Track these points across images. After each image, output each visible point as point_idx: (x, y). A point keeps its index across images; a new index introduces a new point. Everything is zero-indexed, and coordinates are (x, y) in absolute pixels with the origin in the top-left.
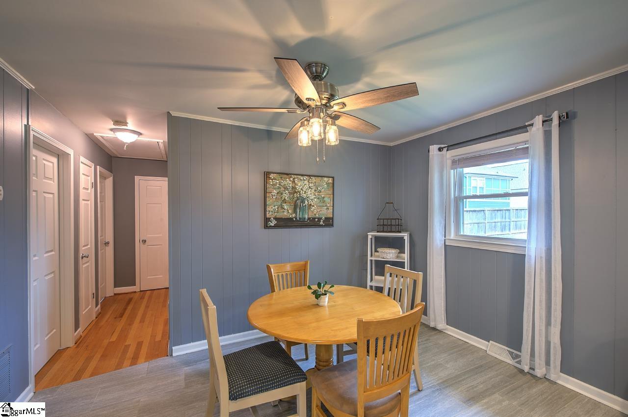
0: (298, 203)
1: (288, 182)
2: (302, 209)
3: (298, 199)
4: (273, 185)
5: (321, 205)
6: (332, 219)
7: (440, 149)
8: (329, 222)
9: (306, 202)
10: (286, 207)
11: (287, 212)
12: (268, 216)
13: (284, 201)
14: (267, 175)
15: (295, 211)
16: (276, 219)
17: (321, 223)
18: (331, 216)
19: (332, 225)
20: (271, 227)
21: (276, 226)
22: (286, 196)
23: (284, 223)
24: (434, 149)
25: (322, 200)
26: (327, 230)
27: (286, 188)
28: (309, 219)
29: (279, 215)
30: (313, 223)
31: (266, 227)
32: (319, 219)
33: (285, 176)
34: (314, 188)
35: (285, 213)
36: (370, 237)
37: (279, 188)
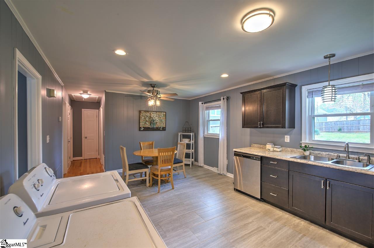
0: (152, 122)
1: (148, 114)
2: (154, 124)
3: (152, 120)
4: (142, 115)
5: (161, 122)
6: (165, 128)
7: (202, 103)
8: (164, 129)
9: (155, 121)
10: (147, 123)
11: (148, 125)
12: (140, 126)
13: (147, 121)
14: (140, 112)
15: (151, 125)
16: (143, 127)
17: (161, 129)
18: (165, 126)
19: (165, 130)
20: (142, 131)
21: (143, 130)
22: (147, 119)
23: (146, 129)
24: (200, 103)
25: (161, 121)
26: (163, 132)
27: (147, 116)
28: (156, 127)
29: (145, 126)
30: (158, 129)
31: (140, 130)
32: (160, 128)
33: (147, 112)
34: (158, 116)
35: (147, 126)
36: (179, 134)
37: (145, 116)
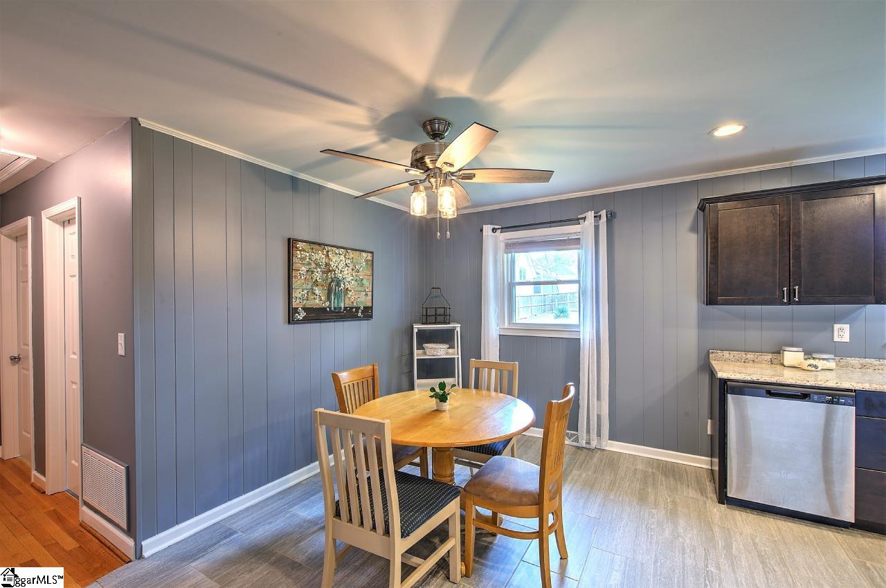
0: (333, 287)
1: (320, 256)
2: (338, 296)
3: (332, 281)
4: (303, 259)
5: (360, 289)
6: (372, 307)
7: (494, 230)
8: (368, 313)
9: (342, 285)
10: (317, 292)
11: (319, 299)
12: (294, 305)
13: (316, 283)
14: (291, 244)
15: (329, 299)
16: (305, 309)
17: (360, 314)
18: (370, 305)
19: (371, 317)
20: (299, 322)
21: (306, 320)
22: (318, 275)
23: (317, 315)
24: (487, 229)
25: (360, 282)
26: (364, 324)
27: (318, 265)
28: (345, 308)
29: (309, 304)
30: (350, 314)
31: (291, 320)
32: (358, 308)
33: (317, 247)
34: (351, 266)
35: (317, 301)
36: (416, 331)
37: (309, 264)
